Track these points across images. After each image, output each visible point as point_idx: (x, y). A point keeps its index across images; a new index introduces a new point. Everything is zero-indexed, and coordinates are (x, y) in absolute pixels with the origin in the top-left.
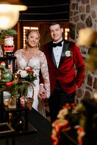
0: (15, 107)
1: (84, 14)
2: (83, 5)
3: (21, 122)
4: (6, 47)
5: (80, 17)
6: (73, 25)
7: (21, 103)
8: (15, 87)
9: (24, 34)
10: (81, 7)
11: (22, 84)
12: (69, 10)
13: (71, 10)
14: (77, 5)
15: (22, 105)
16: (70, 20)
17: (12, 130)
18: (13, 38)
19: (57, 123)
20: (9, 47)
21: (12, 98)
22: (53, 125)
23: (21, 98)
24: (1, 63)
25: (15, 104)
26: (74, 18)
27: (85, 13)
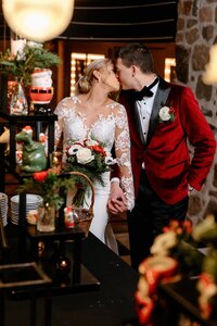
0: (52, 228)
1: (211, 26)
2: (208, 5)
3: (64, 263)
4: (36, 91)
5: (200, 33)
6: (185, 51)
7: (66, 219)
8: (53, 184)
9: (73, 69)
10: (204, 9)
11: (68, 177)
12: (175, 16)
13: (181, 16)
14: (195, 5)
15: (68, 224)
16: (177, 38)
17: (46, 279)
18: (51, 72)
19: (151, 266)
20: (42, 92)
21: (46, 208)
22: (142, 269)
23: (66, 209)
24: (24, 127)
25: (53, 220)
26: (187, 34)
27: (213, 23)
